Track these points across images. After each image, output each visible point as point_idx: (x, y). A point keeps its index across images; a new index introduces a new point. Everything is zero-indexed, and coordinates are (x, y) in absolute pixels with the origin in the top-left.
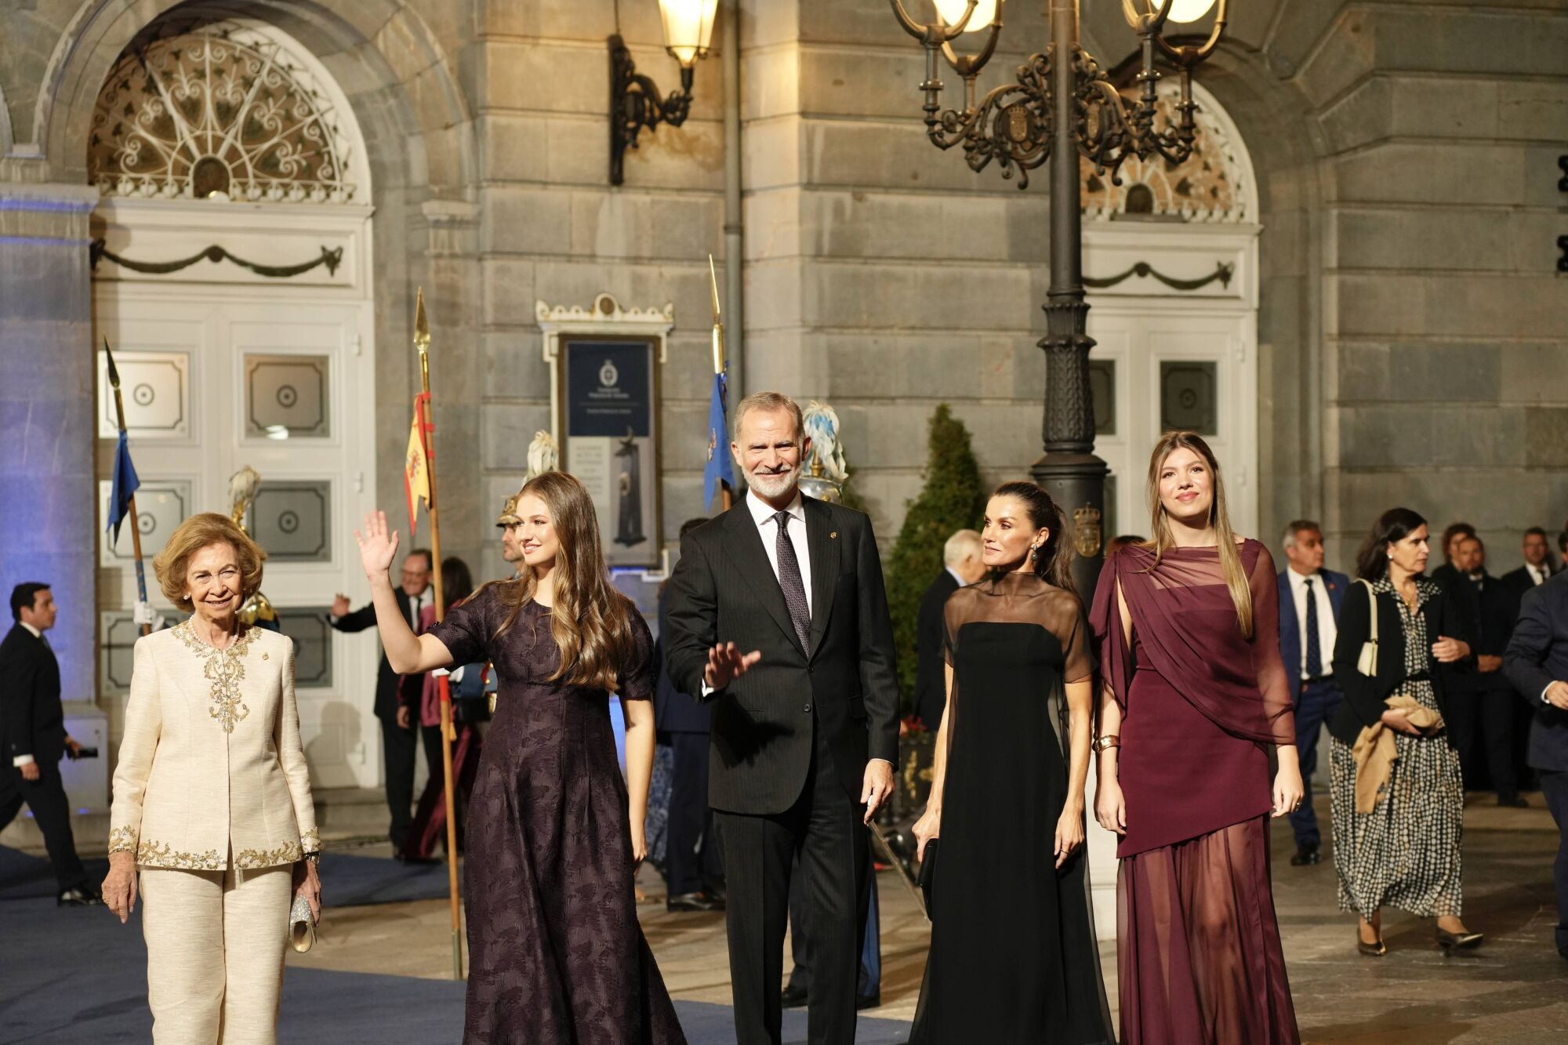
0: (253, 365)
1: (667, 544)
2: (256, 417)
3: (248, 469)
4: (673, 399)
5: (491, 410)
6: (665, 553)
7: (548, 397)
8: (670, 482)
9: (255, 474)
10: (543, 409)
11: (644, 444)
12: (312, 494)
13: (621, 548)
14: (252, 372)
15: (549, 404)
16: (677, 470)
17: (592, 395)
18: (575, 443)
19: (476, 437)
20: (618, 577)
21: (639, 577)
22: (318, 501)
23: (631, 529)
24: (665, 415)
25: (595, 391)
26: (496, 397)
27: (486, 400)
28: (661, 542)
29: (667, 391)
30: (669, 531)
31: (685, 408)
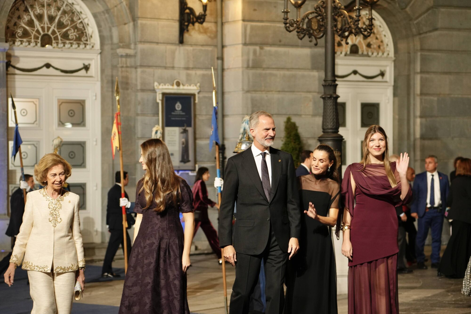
0: (60, 103)
1: (198, 163)
2: (61, 120)
3: (59, 137)
4: (200, 115)
5: (139, 118)
7: (158, 114)
8: (199, 142)
10: (157, 118)
11: (190, 130)
12: (80, 146)
13: (182, 164)
14: (60, 105)
15: (158, 116)
16: (201, 138)
18: (167, 129)
19: (134, 127)
20: (181, 174)
21: (188, 174)
22: (82, 148)
23: (185, 158)
24: (197, 120)
25: (174, 112)
26: (141, 114)
27: (138, 115)
28: (195, 162)
29: (198, 112)
30: (198, 158)
31: (204, 118)
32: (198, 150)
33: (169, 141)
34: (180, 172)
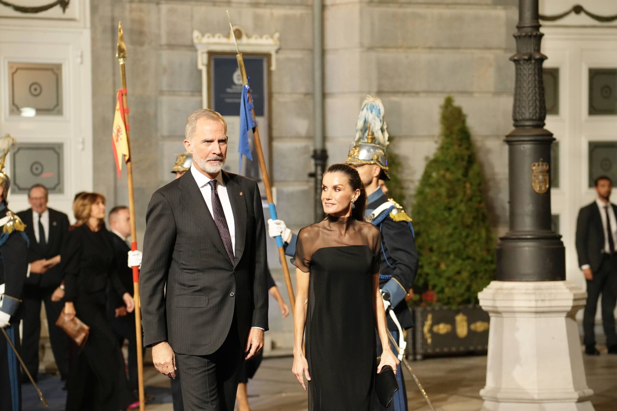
0: (14, 70)
1: (276, 184)
2: (16, 102)
3: (8, 136)
4: (279, 93)
5: (165, 99)
6: (274, 190)
7: (200, 91)
8: (277, 144)
9: (13, 140)
10: (197, 99)
11: (261, 122)
12: (51, 152)
14: (13, 74)
15: (201, 95)
16: (281, 138)
17: (229, 90)
19: (156, 116)
22: (55, 156)
24: (274, 103)
25: (230, 87)
26: (168, 91)
27: (161, 93)
28: (272, 183)
29: (275, 89)
30: (277, 176)
31: (287, 99)
32: (276, 159)
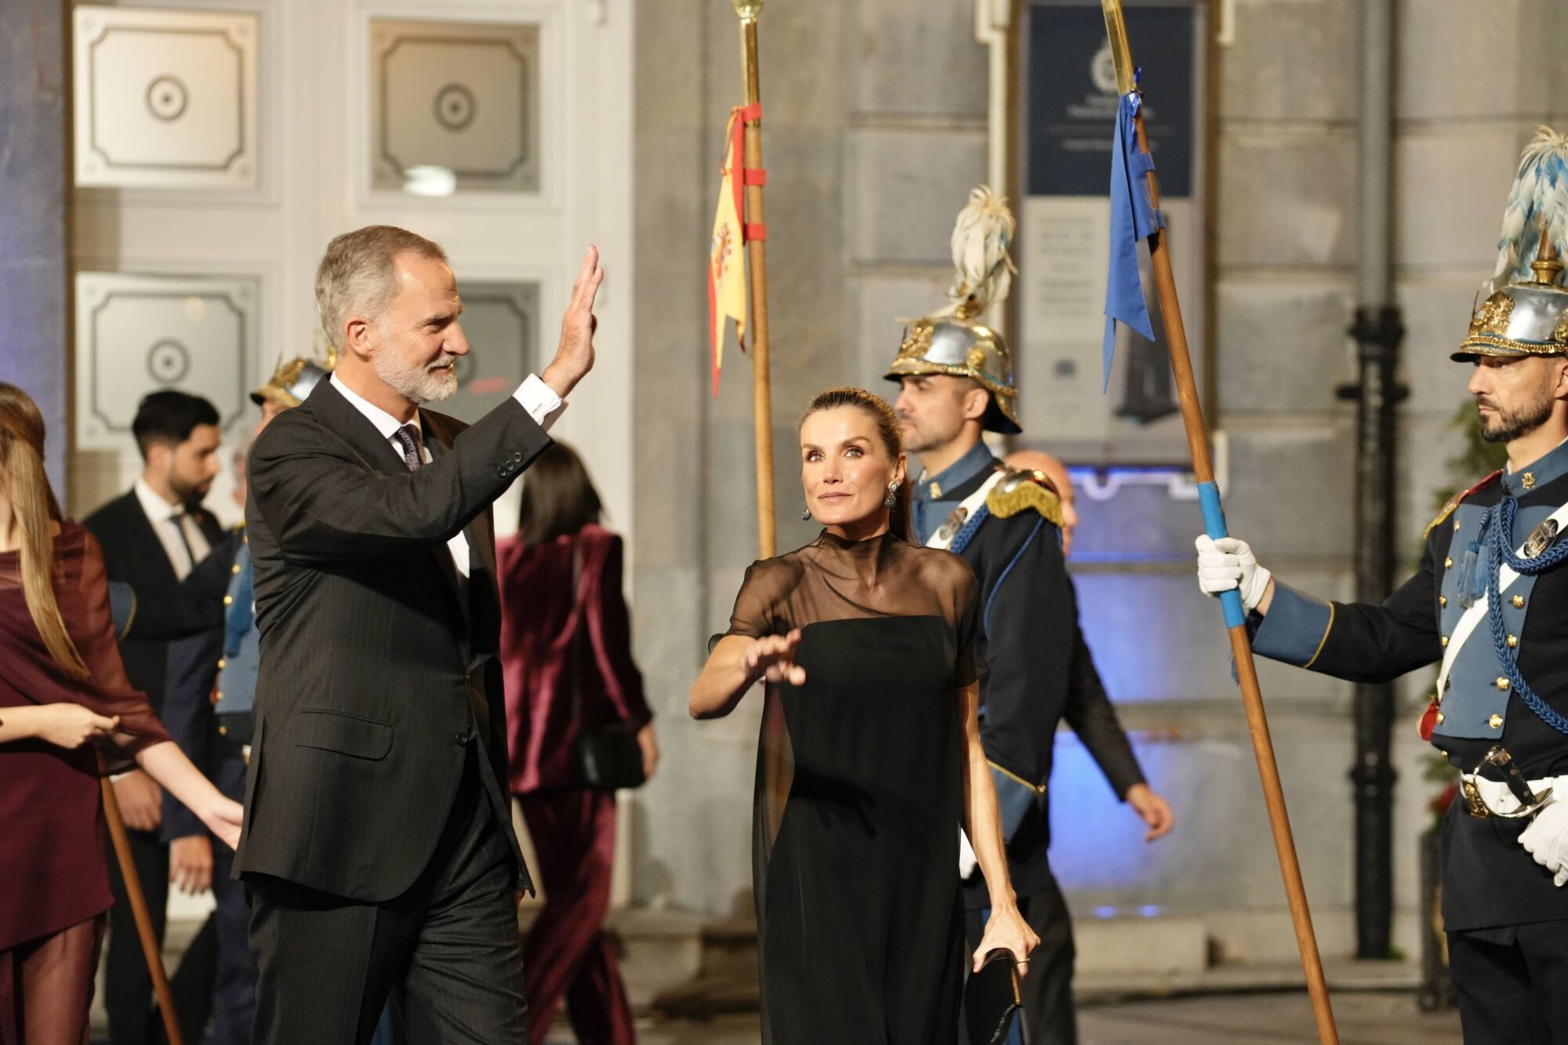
0: (386, 45)
1: (1225, 420)
2: (394, 148)
4: (1244, 120)
5: (868, 141)
6: (1220, 440)
7: (983, 116)
8: (1234, 292)
10: (974, 139)
11: (1182, 216)
12: (502, 311)
13: (1129, 428)
14: (385, 57)
15: (985, 129)
16: (1248, 269)
17: (1077, 111)
18: (1041, 210)
19: (836, 196)
20: (1123, 487)
21: (1164, 488)
22: (514, 323)
23: (1150, 388)
24: (1227, 154)
25: (1081, 102)
26: (880, 115)
27: (857, 119)
28: (1211, 417)
29: (1232, 104)
30: (1230, 393)
31: (1270, 139)
32: (1227, 338)
33: (1048, 284)
34: (1117, 479)
